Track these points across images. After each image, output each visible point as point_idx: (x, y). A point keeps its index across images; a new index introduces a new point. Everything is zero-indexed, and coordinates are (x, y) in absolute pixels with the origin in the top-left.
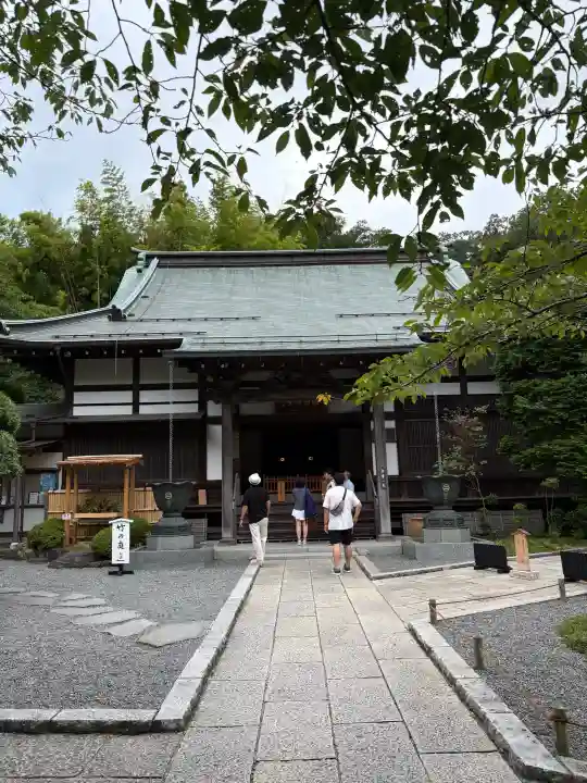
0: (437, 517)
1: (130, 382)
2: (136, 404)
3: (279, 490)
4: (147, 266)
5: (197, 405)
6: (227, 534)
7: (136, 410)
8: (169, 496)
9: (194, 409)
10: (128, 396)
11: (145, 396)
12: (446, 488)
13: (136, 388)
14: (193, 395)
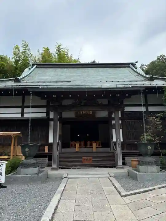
0: (145, 160)
1: (20, 105)
2: (22, 113)
3: (76, 147)
4: (32, 68)
5: (46, 114)
6: (54, 166)
7: (22, 115)
8: (27, 150)
9: (44, 115)
10: (20, 110)
11: (26, 110)
12: (149, 148)
13: (23, 107)
14: (44, 110)
